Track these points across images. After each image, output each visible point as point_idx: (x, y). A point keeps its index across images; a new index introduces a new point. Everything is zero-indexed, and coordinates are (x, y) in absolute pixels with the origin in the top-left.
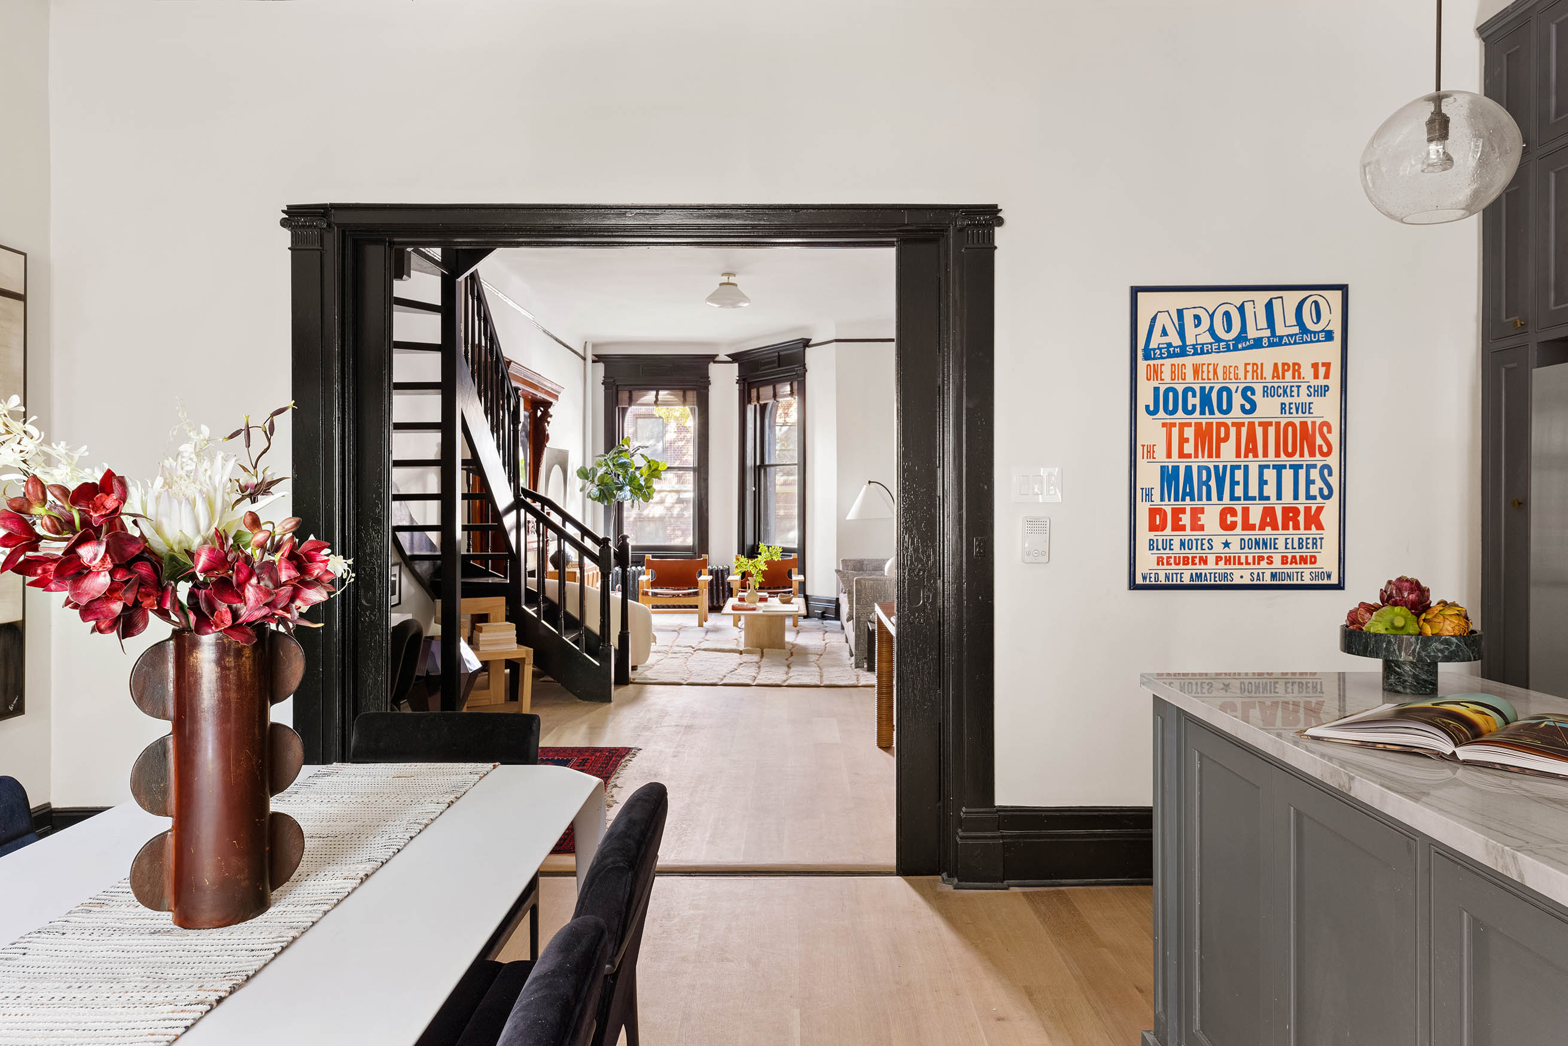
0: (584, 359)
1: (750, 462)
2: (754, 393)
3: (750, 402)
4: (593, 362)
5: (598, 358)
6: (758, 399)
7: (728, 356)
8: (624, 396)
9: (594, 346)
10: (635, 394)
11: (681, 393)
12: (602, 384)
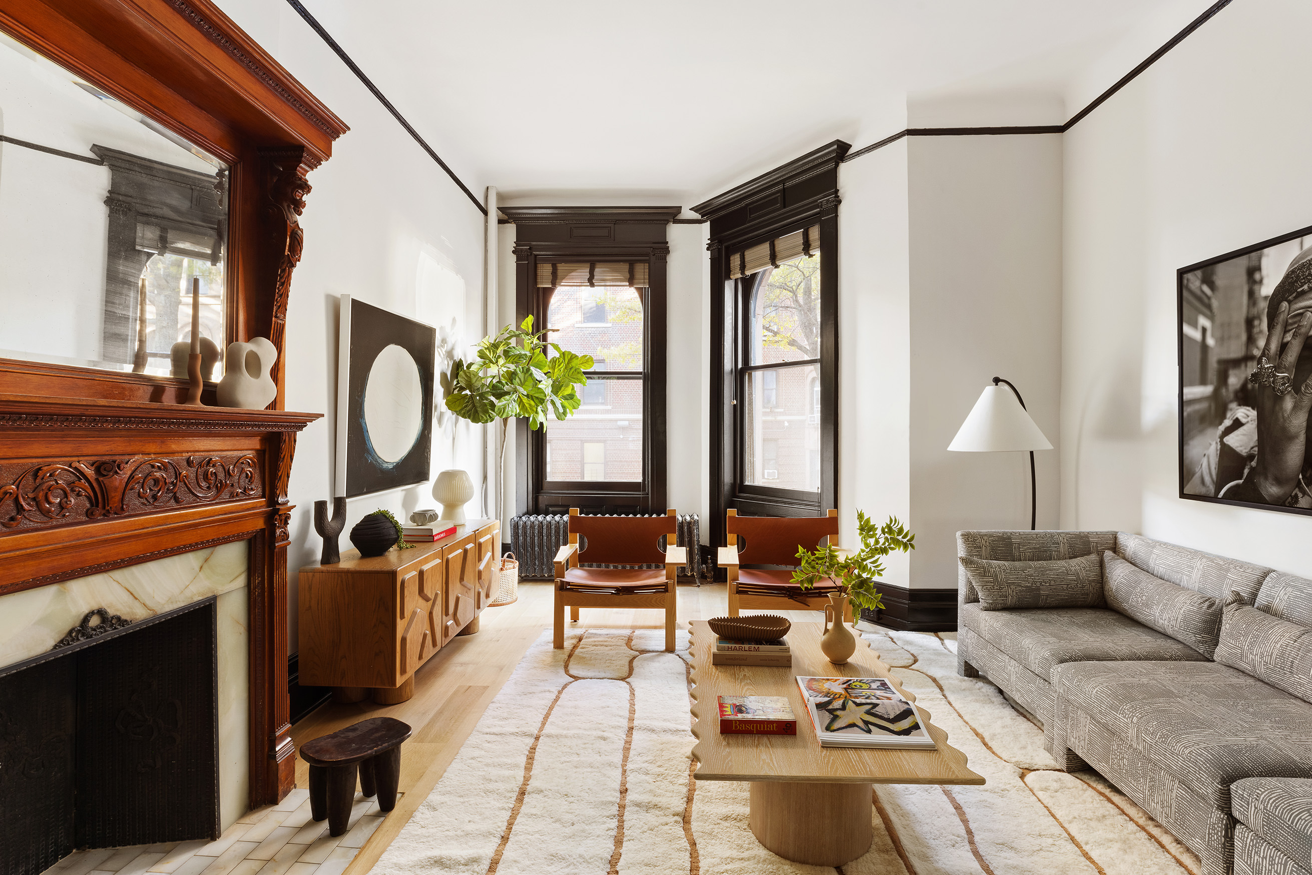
0: (485, 212)
1: (728, 365)
2: (736, 260)
3: (728, 277)
4: (500, 222)
5: (508, 215)
6: (743, 268)
7: (695, 209)
8: (545, 270)
9: (501, 197)
10: (561, 267)
11: (626, 267)
12: (513, 252)
